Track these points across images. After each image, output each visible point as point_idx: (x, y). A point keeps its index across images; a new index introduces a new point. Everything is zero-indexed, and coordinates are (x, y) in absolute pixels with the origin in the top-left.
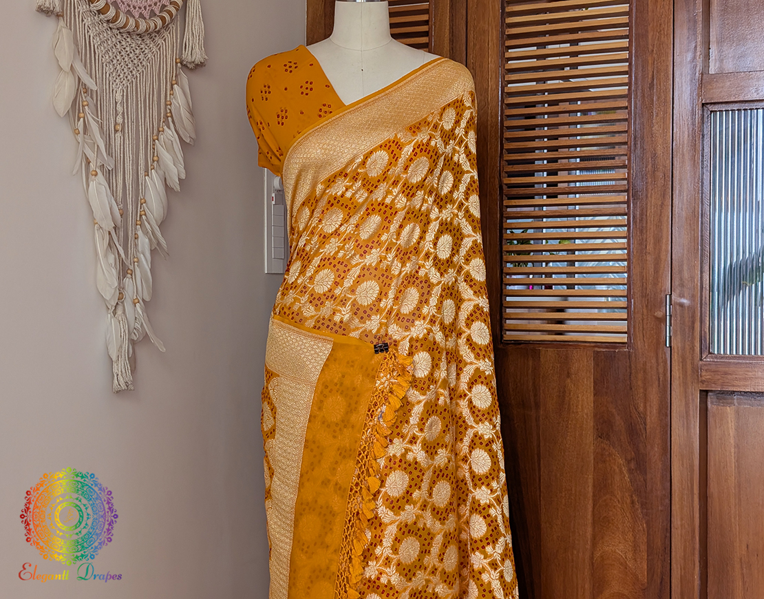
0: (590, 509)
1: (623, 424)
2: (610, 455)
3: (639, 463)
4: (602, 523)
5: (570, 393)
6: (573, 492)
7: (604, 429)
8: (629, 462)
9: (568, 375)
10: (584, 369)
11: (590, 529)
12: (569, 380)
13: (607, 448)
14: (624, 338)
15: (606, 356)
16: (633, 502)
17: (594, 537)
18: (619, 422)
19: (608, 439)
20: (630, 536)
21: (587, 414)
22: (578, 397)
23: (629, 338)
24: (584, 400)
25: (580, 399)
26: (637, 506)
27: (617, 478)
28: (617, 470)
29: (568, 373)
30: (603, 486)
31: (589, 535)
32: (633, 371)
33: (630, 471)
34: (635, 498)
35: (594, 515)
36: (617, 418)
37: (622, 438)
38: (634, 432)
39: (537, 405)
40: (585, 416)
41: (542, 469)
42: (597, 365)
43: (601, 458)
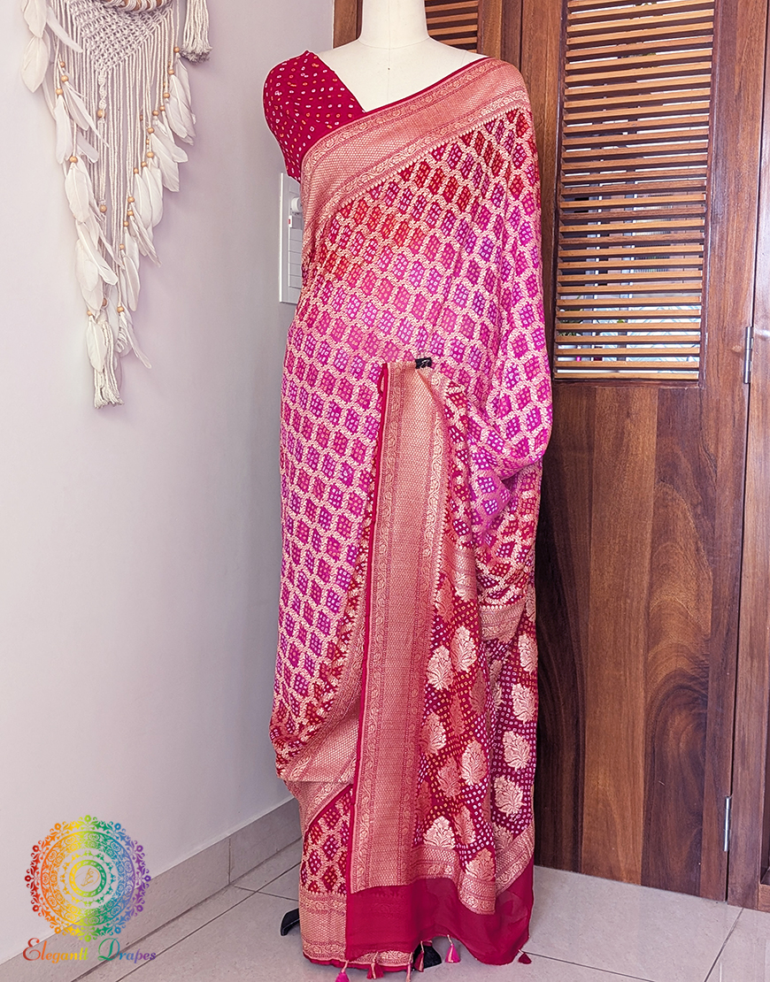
0: (648, 557)
1: (689, 467)
2: (673, 499)
3: (706, 508)
4: (660, 571)
5: (629, 434)
6: (629, 538)
7: (667, 470)
8: (694, 507)
9: (628, 415)
10: (646, 409)
11: (646, 578)
12: (628, 421)
13: (670, 492)
14: (695, 375)
15: (673, 395)
16: (698, 550)
17: (651, 585)
18: (685, 464)
19: (672, 482)
20: (693, 585)
21: (648, 457)
22: (638, 438)
23: (701, 374)
24: (645, 440)
25: (641, 440)
26: (703, 552)
27: (680, 524)
28: (681, 516)
29: (628, 413)
30: (663, 532)
31: (645, 584)
32: (704, 411)
33: (696, 516)
34: (701, 545)
35: (651, 563)
36: (684, 460)
37: (688, 481)
38: (702, 475)
39: (591, 448)
40: (645, 459)
41: (593, 515)
42: (661, 404)
43: (661, 503)
